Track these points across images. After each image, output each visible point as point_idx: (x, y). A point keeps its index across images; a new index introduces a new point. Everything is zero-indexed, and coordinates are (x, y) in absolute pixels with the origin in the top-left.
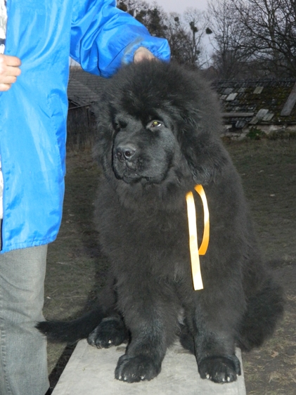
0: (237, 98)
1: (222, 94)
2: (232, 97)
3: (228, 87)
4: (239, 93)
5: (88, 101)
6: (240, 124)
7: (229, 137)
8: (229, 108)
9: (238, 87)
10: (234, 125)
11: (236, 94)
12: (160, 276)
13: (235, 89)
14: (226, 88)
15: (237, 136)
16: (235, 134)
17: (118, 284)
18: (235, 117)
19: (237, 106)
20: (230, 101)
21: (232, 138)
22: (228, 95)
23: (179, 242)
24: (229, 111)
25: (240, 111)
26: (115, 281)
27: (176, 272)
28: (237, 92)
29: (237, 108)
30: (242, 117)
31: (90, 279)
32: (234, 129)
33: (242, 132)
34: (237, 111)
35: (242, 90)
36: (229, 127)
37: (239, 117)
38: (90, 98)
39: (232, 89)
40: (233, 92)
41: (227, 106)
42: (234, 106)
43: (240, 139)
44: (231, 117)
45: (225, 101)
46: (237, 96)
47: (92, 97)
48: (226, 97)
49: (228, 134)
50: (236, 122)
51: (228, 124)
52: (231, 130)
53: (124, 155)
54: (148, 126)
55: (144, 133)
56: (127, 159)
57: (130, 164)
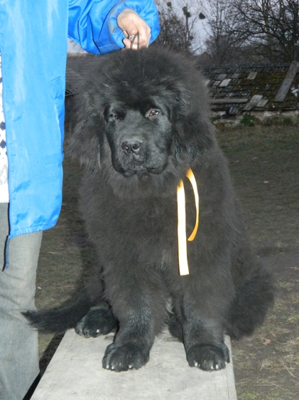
0: (231, 84)
1: (215, 80)
2: (225, 83)
3: (222, 73)
4: (232, 79)
6: (234, 111)
7: (223, 124)
8: (223, 94)
9: (232, 73)
10: (227, 111)
11: (229, 80)
12: (148, 263)
13: (229, 74)
14: (219, 74)
15: (231, 123)
16: (229, 121)
17: (105, 273)
18: (229, 104)
19: (230, 92)
20: (223, 87)
21: (226, 125)
22: (222, 81)
24: (223, 97)
25: (233, 97)
26: (102, 270)
27: (163, 259)
28: (230, 78)
29: (231, 94)
30: (236, 103)
32: (228, 116)
33: (235, 119)
34: (231, 97)
35: (236, 75)
36: (222, 113)
37: (232, 103)
39: (225, 75)
40: (227, 78)
41: (221, 92)
42: (227, 92)
43: (234, 125)
44: (225, 104)
45: (218, 87)
46: (231, 82)
48: (220, 83)
49: (222, 121)
50: (230, 108)
51: (222, 110)
52: (224, 117)
53: (131, 149)
54: (147, 115)
55: (145, 123)
56: (135, 152)
57: (137, 157)
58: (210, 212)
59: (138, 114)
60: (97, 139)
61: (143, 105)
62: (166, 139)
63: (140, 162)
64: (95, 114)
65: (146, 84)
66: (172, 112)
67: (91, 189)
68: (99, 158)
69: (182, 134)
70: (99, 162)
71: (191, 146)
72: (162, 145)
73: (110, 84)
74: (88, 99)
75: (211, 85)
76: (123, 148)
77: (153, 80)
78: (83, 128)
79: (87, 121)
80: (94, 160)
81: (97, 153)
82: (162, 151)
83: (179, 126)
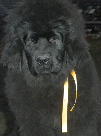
0: (95, 12)
1: (86, 10)
2: (92, 11)
3: (90, 5)
4: (96, 9)
5: (3, 13)
6: (97, 29)
7: (90, 37)
8: (90, 18)
9: (96, 5)
10: (93, 29)
11: (94, 10)
12: (46, 124)
13: (94, 7)
14: (88, 6)
15: (95, 36)
16: (94, 35)
18: (94, 24)
19: (95, 17)
20: (91, 14)
21: (92, 38)
22: (89, 10)
23: (56, 104)
24: (90, 20)
25: (97, 20)
28: (95, 9)
29: (95, 19)
30: (98, 24)
31: (3, 126)
32: (94, 32)
33: (98, 34)
34: (95, 20)
35: (98, 7)
36: (90, 30)
37: (96, 24)
38: (4, 12)
39: (92, 7)
40: (93, 8)
41: (89, 17)
42: (93, 17)
43: (97, 38)
44: (91, 24)
45: (87, 14)
46: (95, 11)
47: (5, 11)
48: (88, 12)
49: (90, 35)
50: (94, 27)
51: (90, 28)
52: (91, 32)
53: (42, 62)
54: (50, 40)
55: (50, 46)
56: (45, 64)
57: (46, 66)
58: (83, 94)
59: (45, 40)
60: (19, 54)
61: (48, 35)
62: (61, 54)
63: (48, 69)
64: (17, 39)
65: (50, 22)
66: (64, 37)
67: (12, 79)
68: (20, 66)
69: (71, 51)
70: (20, 68)
71: (76, 57)
72: (60, 58)
73: (28, 21)
74: (14, 30)
75: (83, 13)
76: (37, 61)
77: (55, 20)
78: (10, 47)
79: (12, 43)
80: (17, 66)
81: (19, 62)
82: (60, 61)
83: (69, 46)
